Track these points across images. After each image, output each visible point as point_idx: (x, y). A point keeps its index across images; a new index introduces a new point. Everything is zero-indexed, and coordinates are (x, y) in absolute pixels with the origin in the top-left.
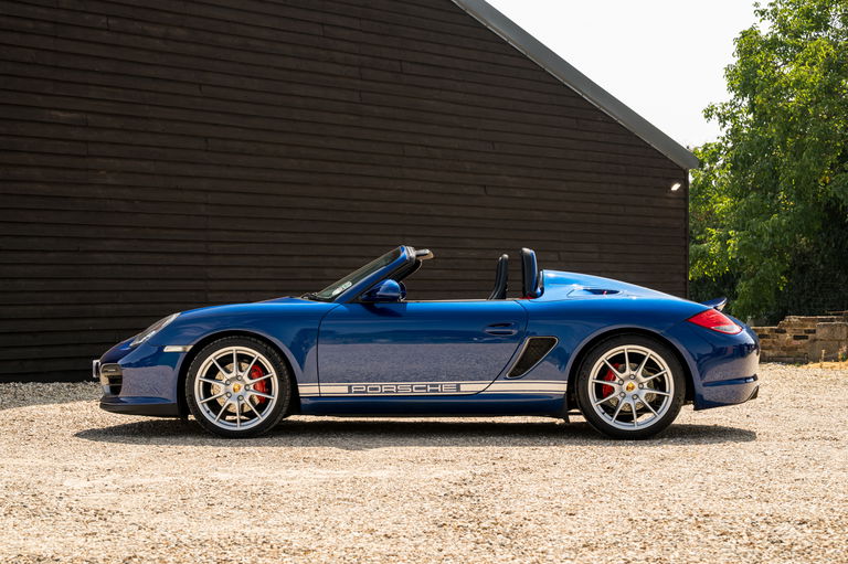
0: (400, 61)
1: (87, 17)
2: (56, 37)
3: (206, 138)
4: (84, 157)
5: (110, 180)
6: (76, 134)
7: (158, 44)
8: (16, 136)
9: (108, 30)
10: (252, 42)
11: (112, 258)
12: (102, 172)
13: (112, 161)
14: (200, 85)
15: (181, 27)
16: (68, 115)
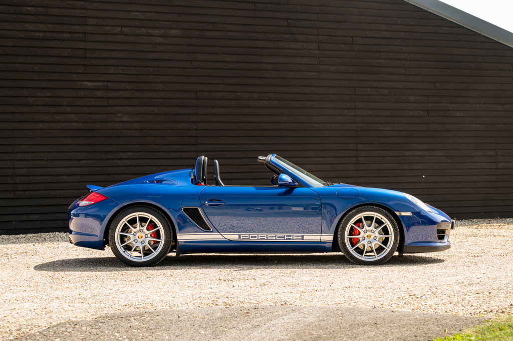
0: (352, 37)
1: (107, 28)
2: (85, 41)
3: (196, 92)
4: (105, 106)
5: (125, 119)
6: (99, 94)
7: (159, 40)
8: (59, 97)
9: (122, 34)
10: (231, 34)
11: (126, 162)
12: (119, 115)
13: (126, 108)
14: (191, 61)
15: (176, 29)
16: (94, 84)
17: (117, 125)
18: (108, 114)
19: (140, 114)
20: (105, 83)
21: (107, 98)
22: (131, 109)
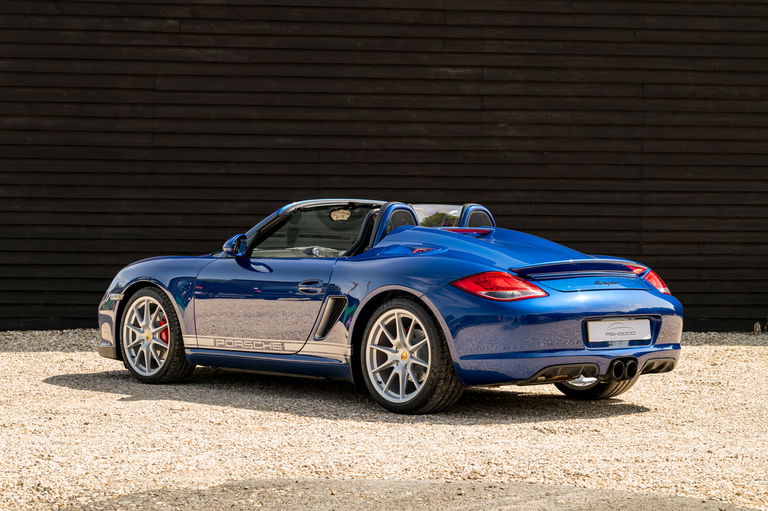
3: (642, 85)
4: (478, 110)
5: (512, 132)
12: (501, 125)
13: (514, 113)
14: (635, 29)
16: (460, 71)
17: (498, 144)
18: (482, 123)
19: (540, 124)
20: (479, 70)
21: (482, 96)
22: (522, 116)
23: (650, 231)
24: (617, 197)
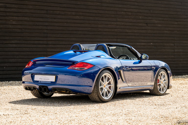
4: (5, 16)
6: (2, 9)
12: (11, 21)
17: (10, 26)
18: (6, 20)
19: (21, 21)
20: (5, 4)
21: (6, 12)
22: (17, 18)
23: (49, 52)
24: (41, 42)
